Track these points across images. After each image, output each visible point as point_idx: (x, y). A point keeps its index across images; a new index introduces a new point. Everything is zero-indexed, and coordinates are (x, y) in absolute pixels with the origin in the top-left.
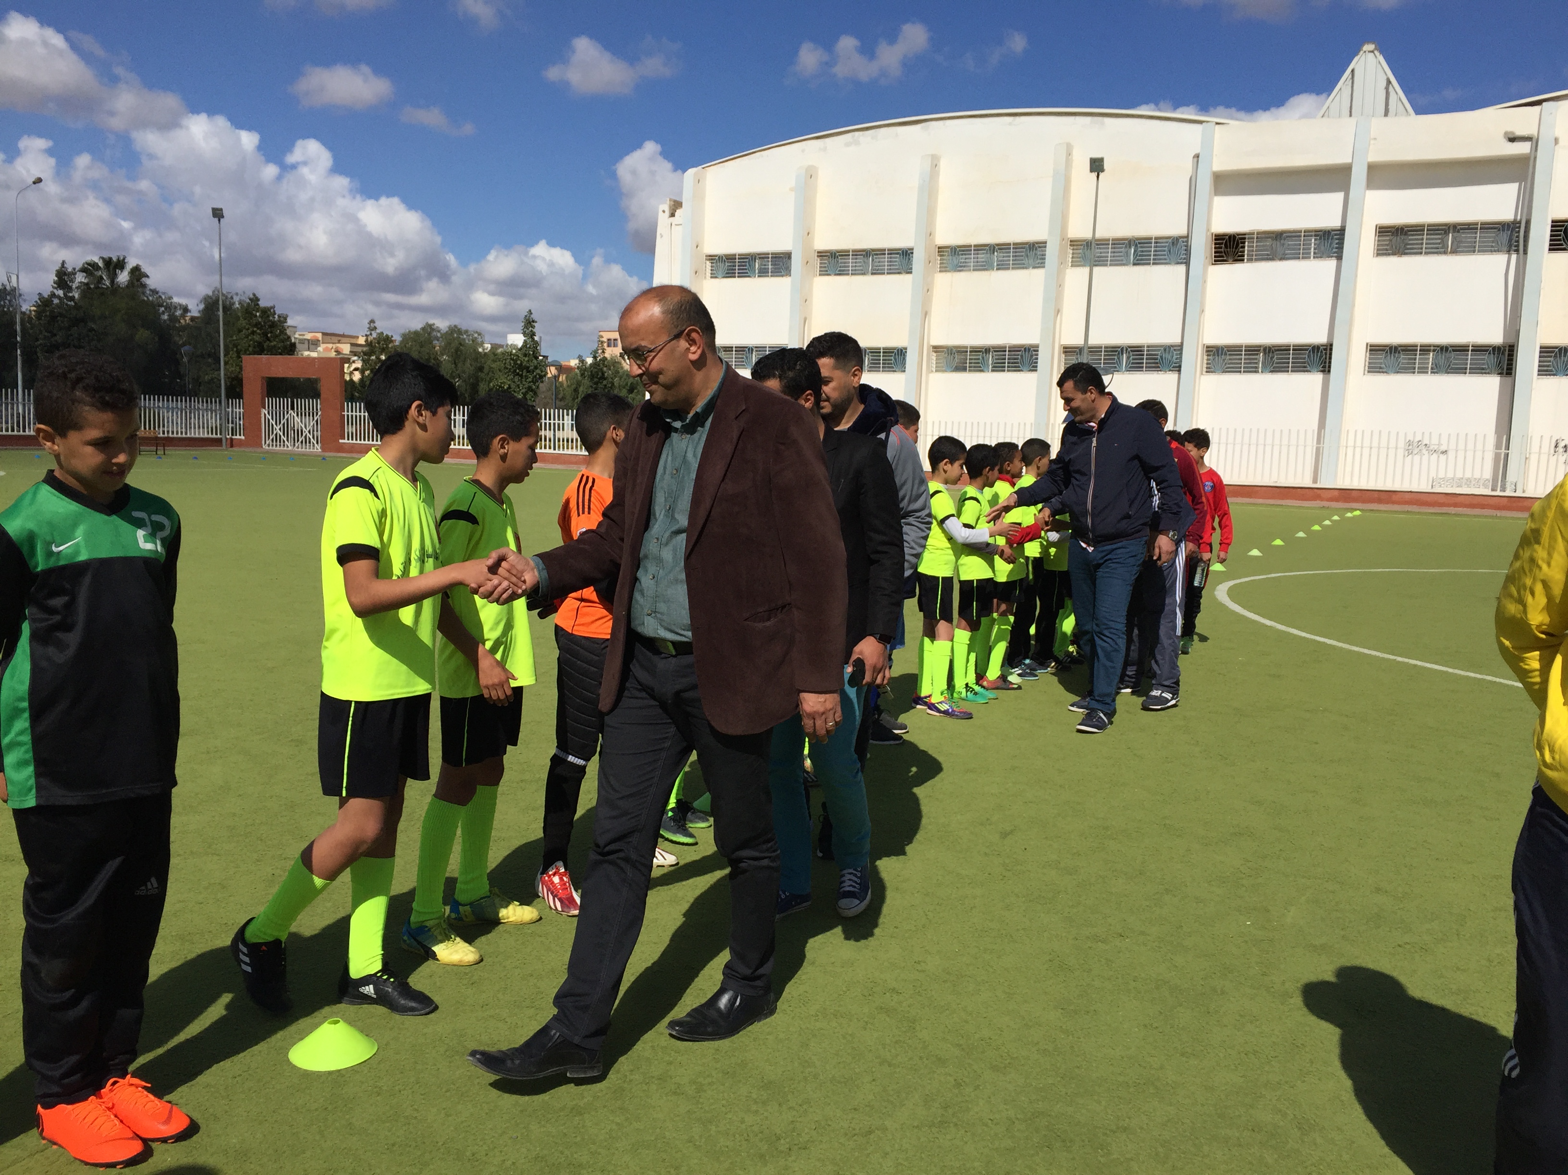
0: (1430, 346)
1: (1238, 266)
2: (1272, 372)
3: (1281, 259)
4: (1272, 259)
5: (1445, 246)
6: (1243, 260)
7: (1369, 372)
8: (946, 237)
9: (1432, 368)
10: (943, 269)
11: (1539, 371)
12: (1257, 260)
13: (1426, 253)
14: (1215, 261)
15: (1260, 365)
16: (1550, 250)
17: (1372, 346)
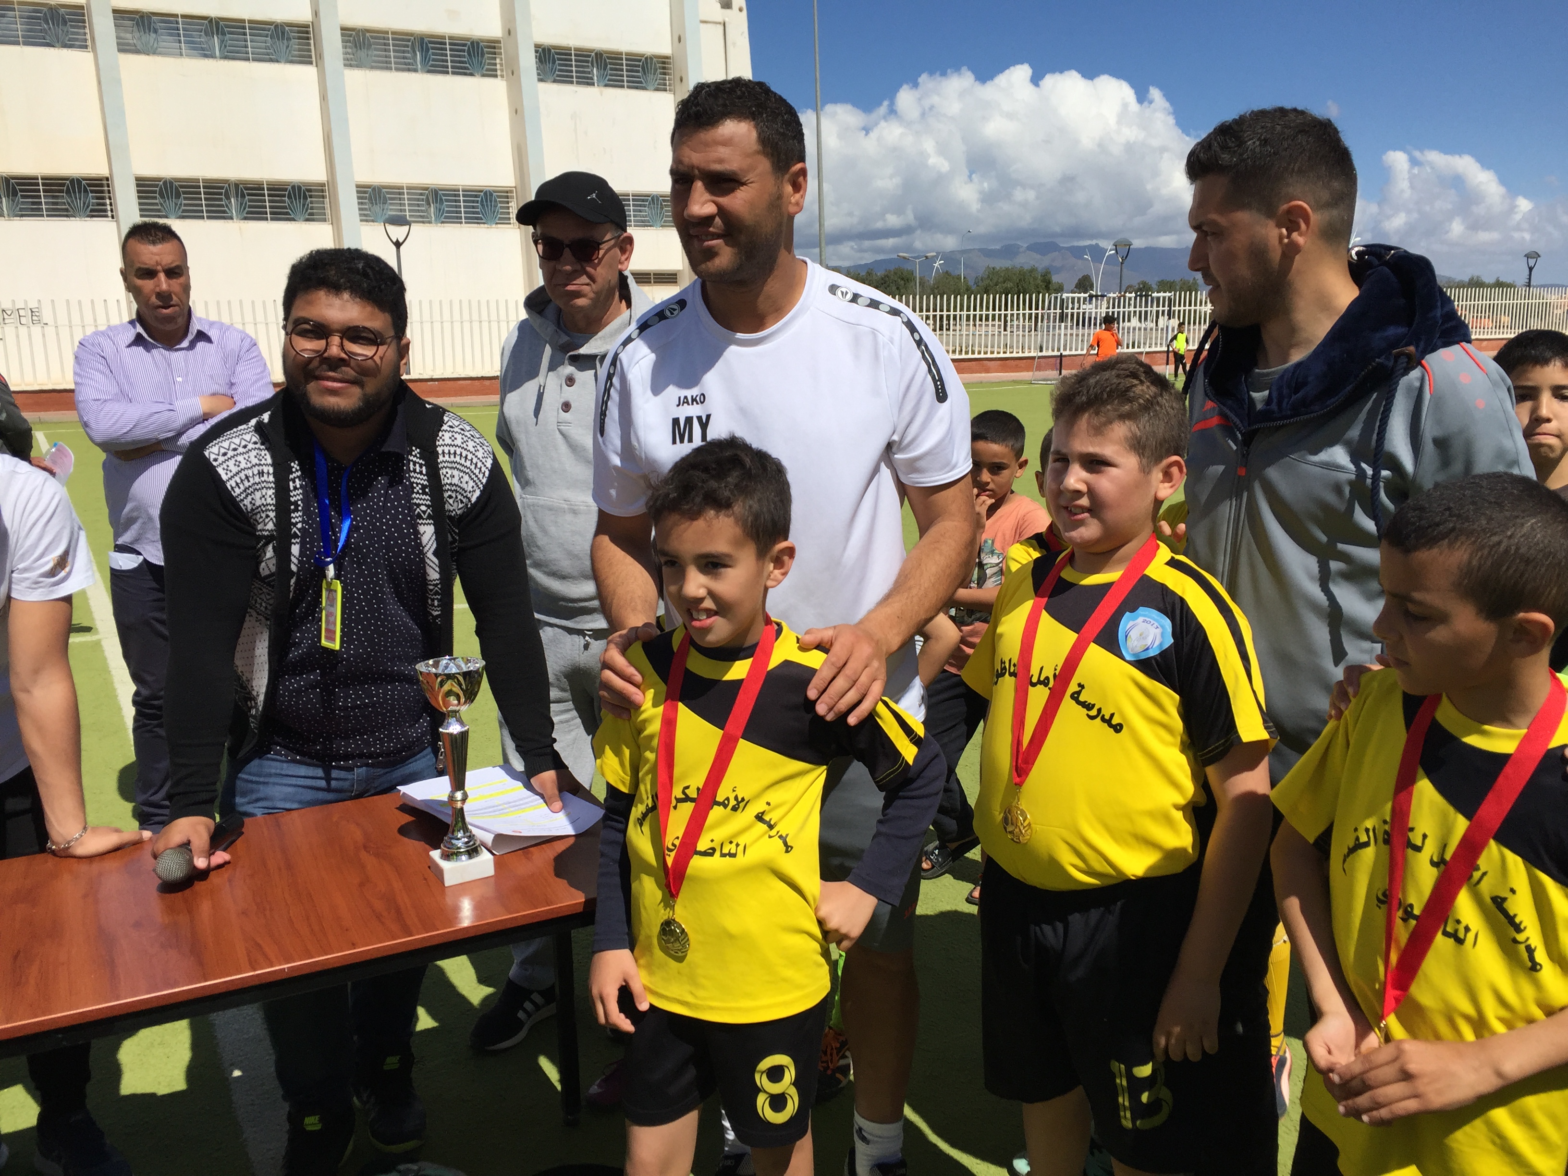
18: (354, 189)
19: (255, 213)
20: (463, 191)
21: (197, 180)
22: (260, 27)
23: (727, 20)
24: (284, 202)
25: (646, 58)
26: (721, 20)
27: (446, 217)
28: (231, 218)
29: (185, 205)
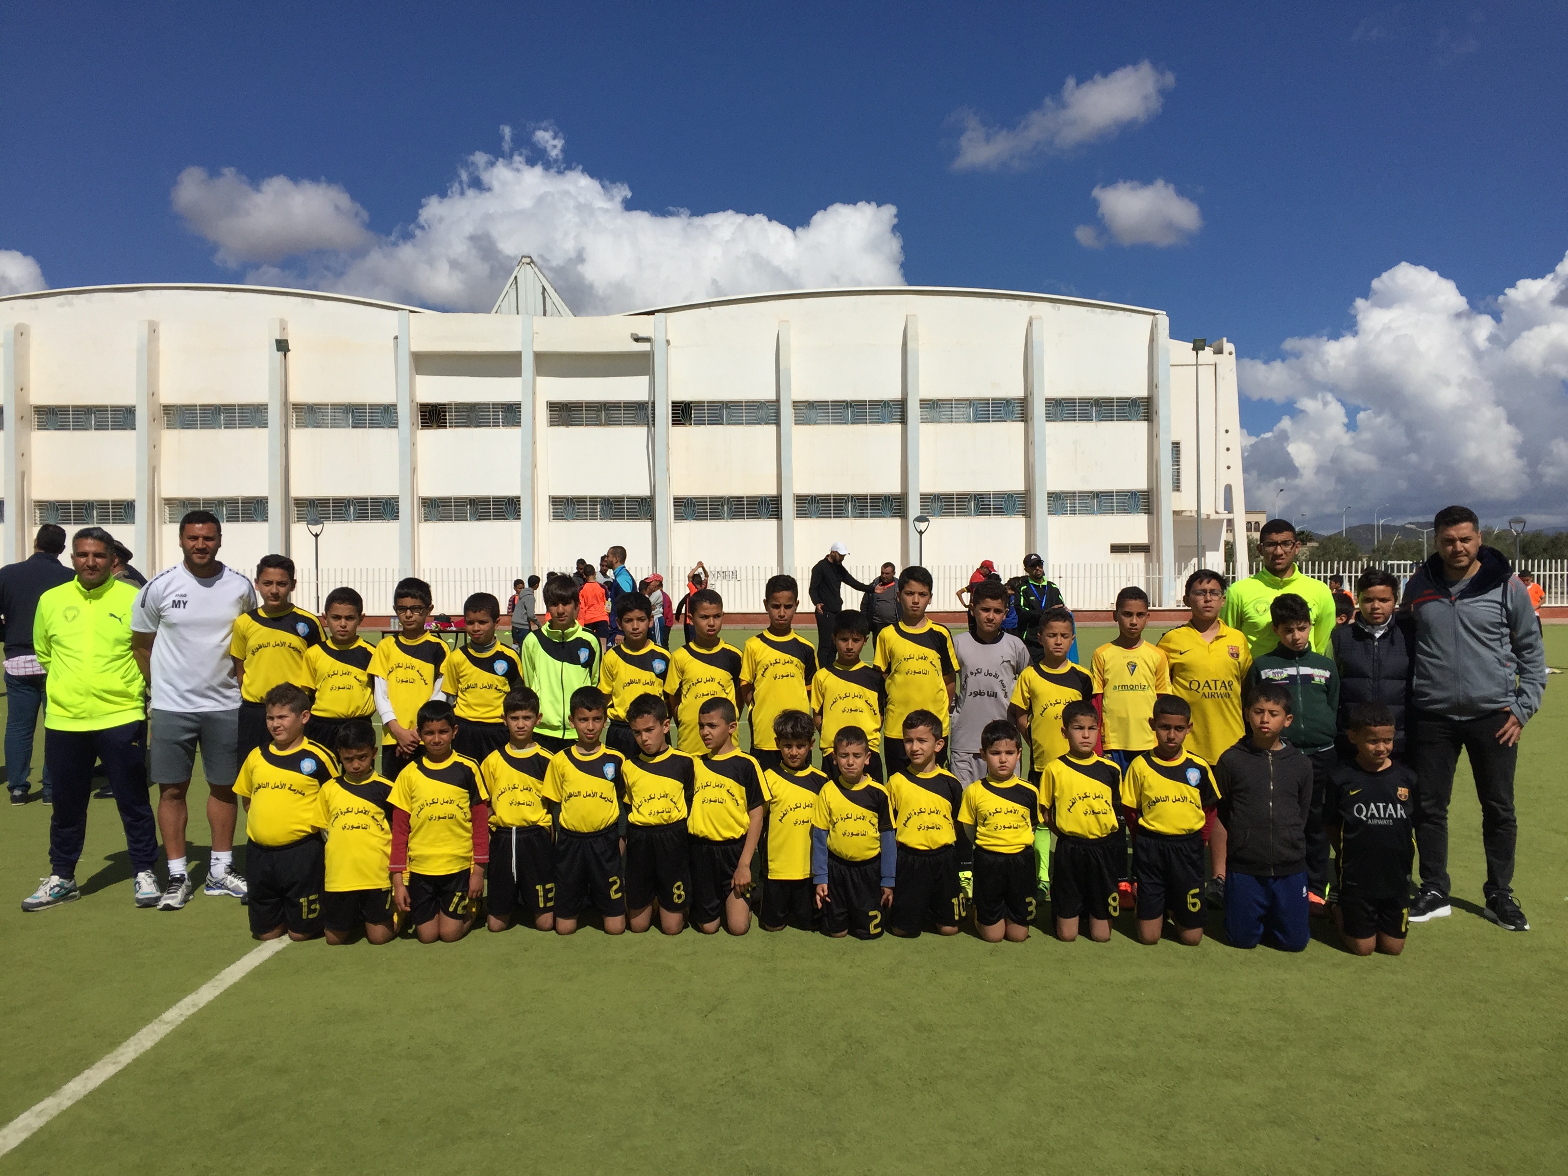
0: (596, 498)
2: (477, 520)
3: (475, 426)
4: (469, 426)
5: (601, 420)
6: (446, 426)
7: (552, 519)
8: (169, 396)
9: (600, 516)
10: (170, 426)
11: (675, 516)
12: (456, 426)
13: (586, 425)
14: (422, 426)
15: (468, 515)
16: (673, 424)
17: (553, 498)
18: (919, 497)
19: (861, 514)
20: (993, 494)
21: (830, 496)
22: (874, 404)
23: (1218, 362)
24: (879, 506)
25: (1132, 400)
26: (1213, 362)
27: (980, 512)
28: (847, 517)
29: (822, 510)
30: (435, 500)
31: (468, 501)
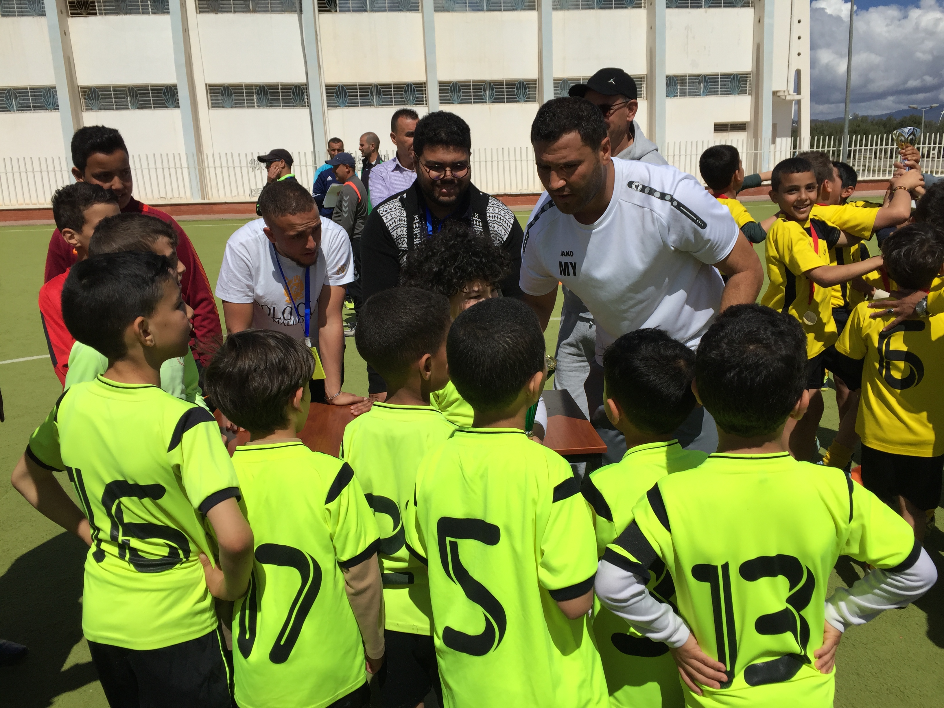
0: (252, 85)
1: (92, 19)
2: (138, 108)
3: (126, 13)
4: (117, 14)
5: (249, 7)
6: (96, 14)
7: (213, 107)
9: (257, 103)
11: (328, 103)
12: (106, 14)
13: (235, 12)
14: (71, 14)
15: (130, 104)
16: (319, 11)
17: (210, 86)
18: (552, 82)
19: (498, 99)
21: (469, 82)
24: (514, 91)
28: (486, 102)
29: (463, 96)
30: (94, 90)
31: (127, 89)
